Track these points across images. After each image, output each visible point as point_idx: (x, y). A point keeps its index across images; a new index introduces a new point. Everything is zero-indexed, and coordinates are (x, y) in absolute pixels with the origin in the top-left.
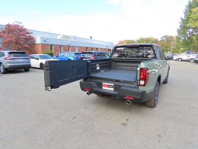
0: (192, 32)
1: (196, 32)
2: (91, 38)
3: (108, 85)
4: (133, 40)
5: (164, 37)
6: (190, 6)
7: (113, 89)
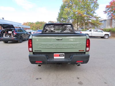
0: (63, 20)
1: (65, 20)
2: (3, 18)
3: (60, 55)
4: (33, 23)
5: (50, 22)
6: (62, 7)
7: (64, 57)
